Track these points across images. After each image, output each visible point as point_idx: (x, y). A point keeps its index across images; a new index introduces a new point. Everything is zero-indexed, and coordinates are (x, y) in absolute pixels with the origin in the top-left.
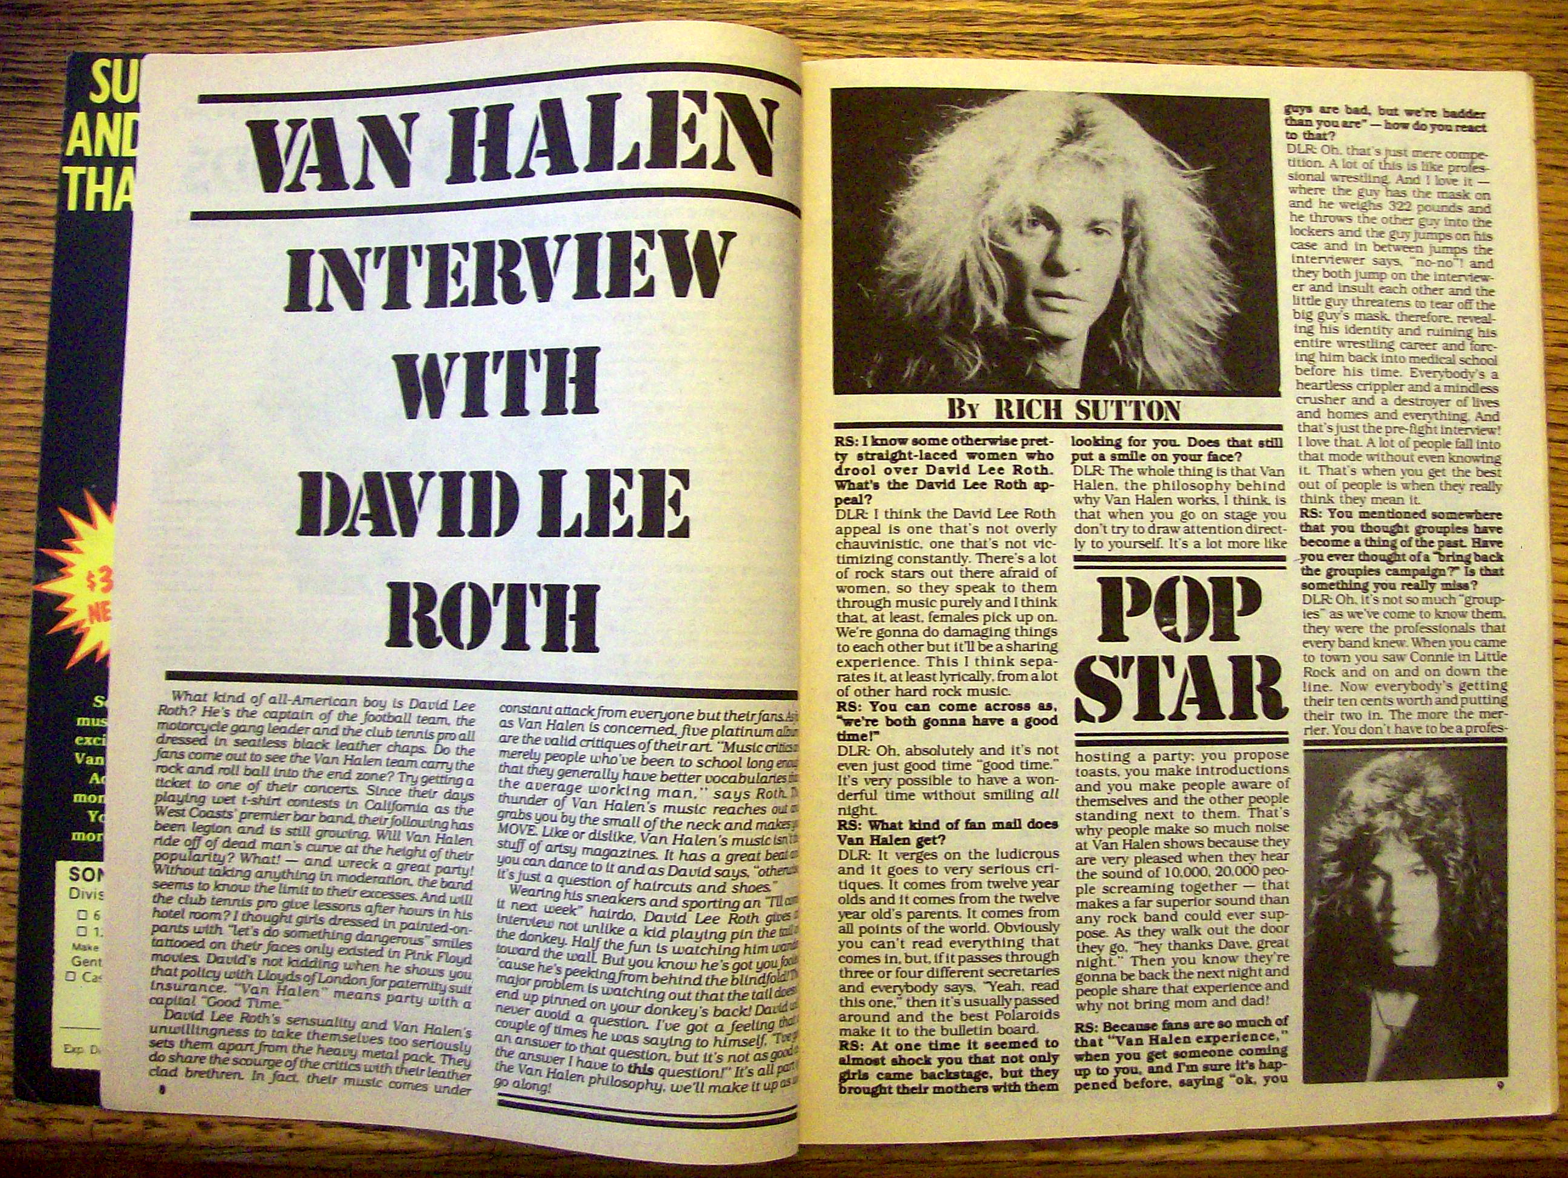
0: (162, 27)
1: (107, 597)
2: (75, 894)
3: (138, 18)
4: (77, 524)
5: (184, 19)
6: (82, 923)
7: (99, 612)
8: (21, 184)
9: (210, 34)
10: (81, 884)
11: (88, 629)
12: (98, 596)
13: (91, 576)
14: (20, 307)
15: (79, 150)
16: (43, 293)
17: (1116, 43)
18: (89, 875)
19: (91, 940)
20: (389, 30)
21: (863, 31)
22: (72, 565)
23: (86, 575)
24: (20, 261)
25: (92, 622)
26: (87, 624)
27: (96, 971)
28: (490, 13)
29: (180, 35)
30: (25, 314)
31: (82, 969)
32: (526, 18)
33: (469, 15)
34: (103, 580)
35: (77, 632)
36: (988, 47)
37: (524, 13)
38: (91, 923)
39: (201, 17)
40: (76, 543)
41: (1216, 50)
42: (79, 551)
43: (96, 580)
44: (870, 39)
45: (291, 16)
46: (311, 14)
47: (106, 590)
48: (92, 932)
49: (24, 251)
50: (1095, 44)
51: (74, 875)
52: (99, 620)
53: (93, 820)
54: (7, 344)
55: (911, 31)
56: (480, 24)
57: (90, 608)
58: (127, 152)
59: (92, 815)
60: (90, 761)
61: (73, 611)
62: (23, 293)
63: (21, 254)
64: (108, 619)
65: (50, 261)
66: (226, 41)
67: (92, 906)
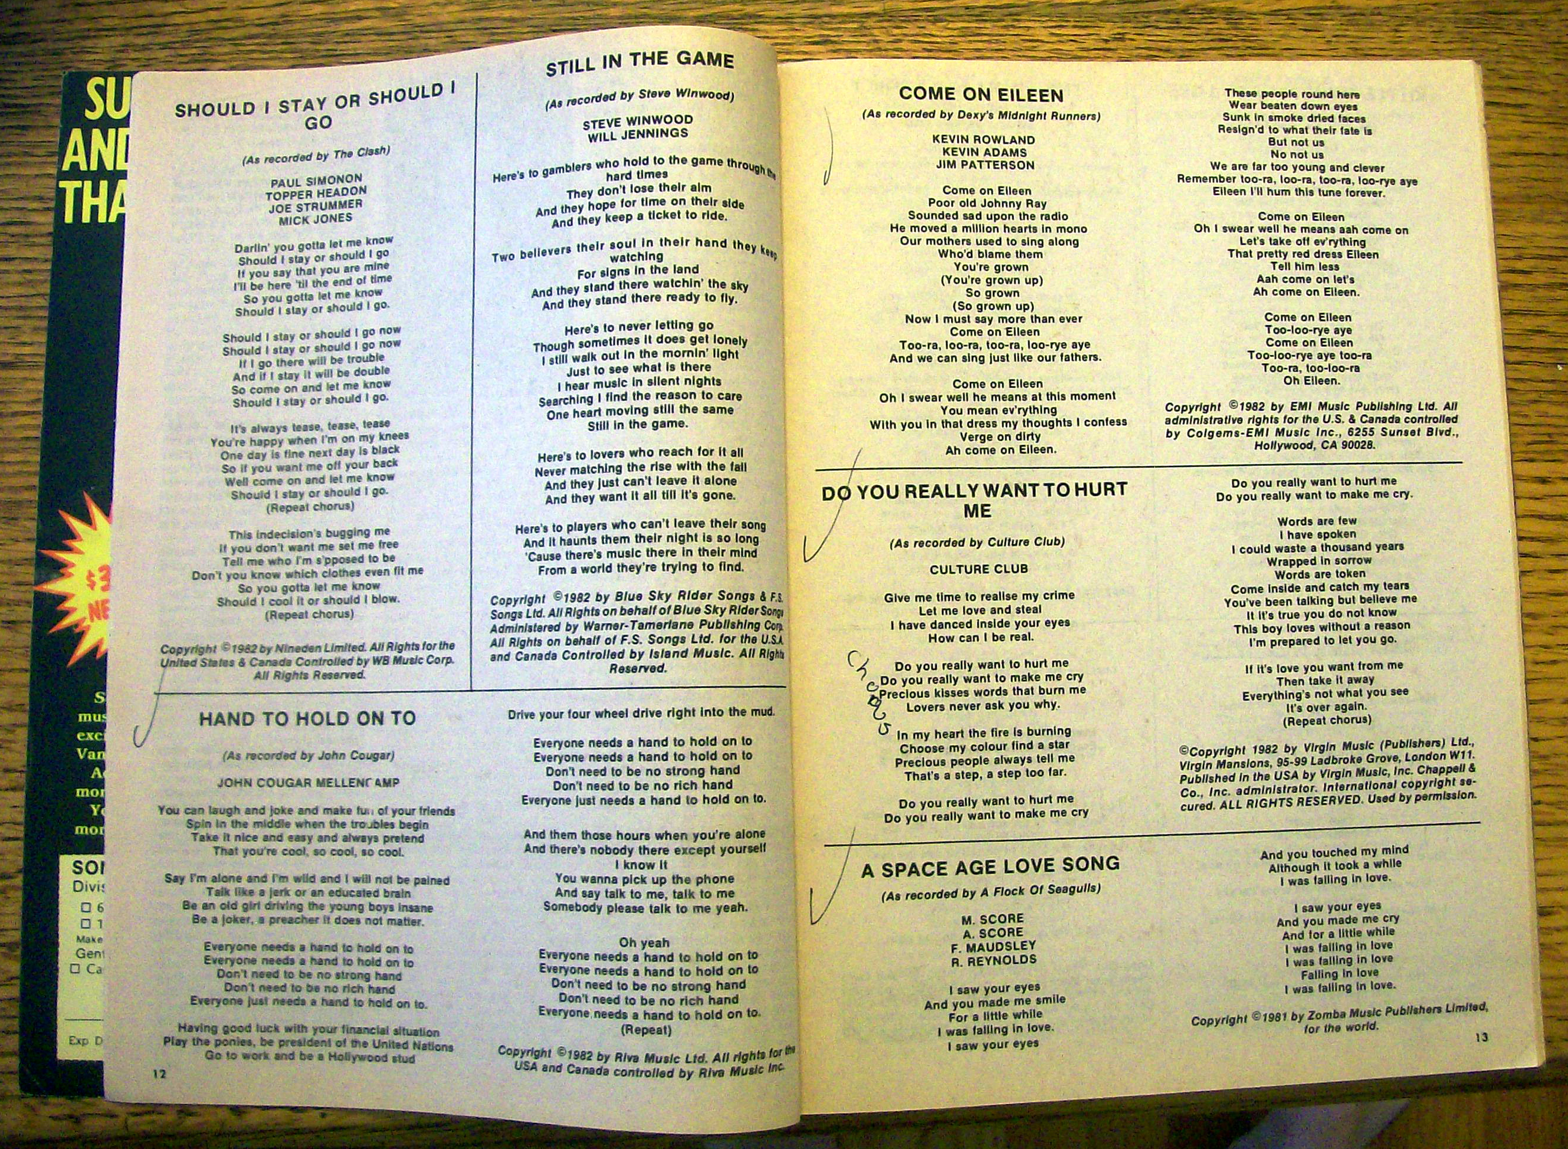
0: (145, 48)
1: (105, 595)
2: (79, 887)
3: (120, 40)
4: (77, 525)
5: (167, 39)
6: (86, 916)
7: (99, 611)
8: (15, 204)
9: (194, 51)
10: (84, 877)
11: (88, 627)
12: (98, 595)
13: (91, 575)
14: (21, 322)
15: (75, 165)
16: (41, 308)
17: (1064, 10)
18: (92, 868)
19: (95, 932)
20: (364, 38)
21: (820, 12)
22: (73, 565)
23: (86, 574)
24: (17, 278)
25: (92, 620)
26: (87, 622)
27: (98, 962)
28: (461, 16)
29: (162, 54)
30: (25, 328)
31: (87, 961)
32: (497, 19)
33: (441, 19)
34: (103, 579)
35: (77, 631)
36: (942, 21)
37: (495, 14)
38: (95, 915)
39: (183, 35)
40: (76, 544)
41: (1158, 12)
42: (80, 552)
43: (96, 578)
44: (826, 19)
45: (268, 30)
46: (289, 27)
47: (105, 589)
48: (95, 924)
49: (20, 268)
50: (1043, 12)
51: (78, 868)
52: (99, 618)
53: (95, 813)
54: (9, 359)
55: (866, 10)
56: (452, 26)
57: (90, 606)
58: (121, 166)
59: (95, 809)
60: (92, 756)
61: (74, 610)
62: (21, 308)
63: (18, 272)
64: (106, 617)
65: (47, 276)
66: (207, 57)
67: (95, 898)
